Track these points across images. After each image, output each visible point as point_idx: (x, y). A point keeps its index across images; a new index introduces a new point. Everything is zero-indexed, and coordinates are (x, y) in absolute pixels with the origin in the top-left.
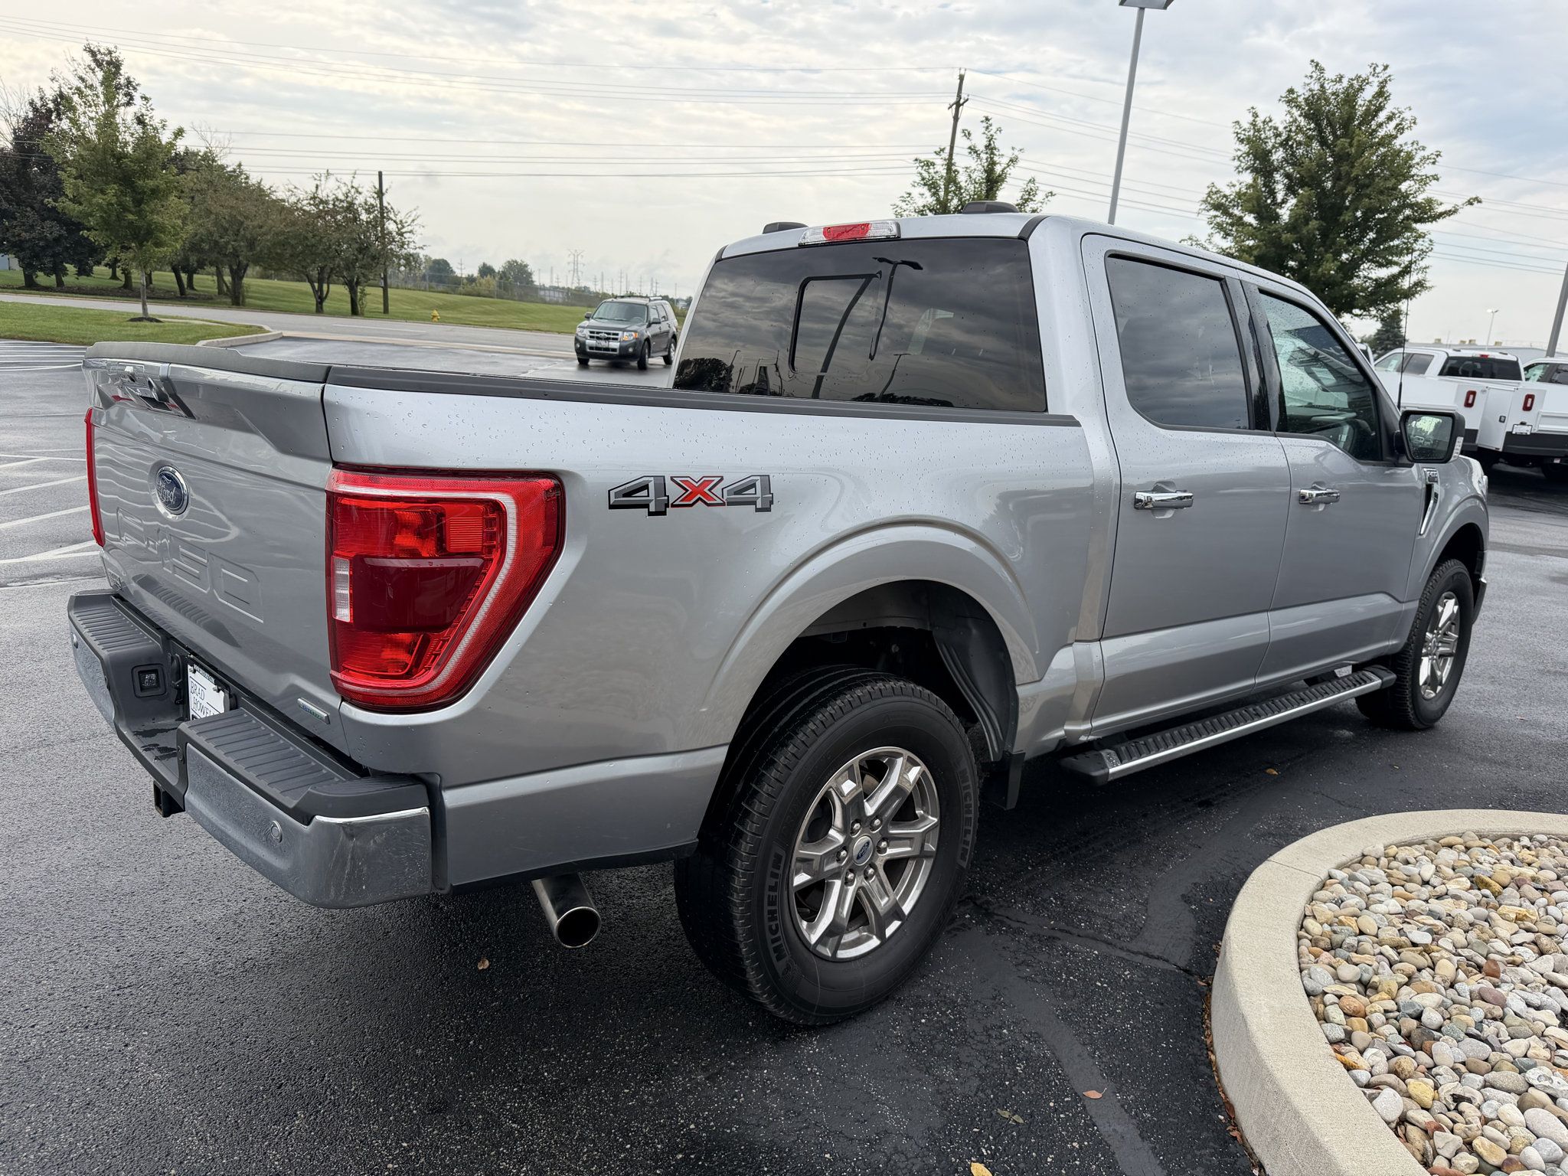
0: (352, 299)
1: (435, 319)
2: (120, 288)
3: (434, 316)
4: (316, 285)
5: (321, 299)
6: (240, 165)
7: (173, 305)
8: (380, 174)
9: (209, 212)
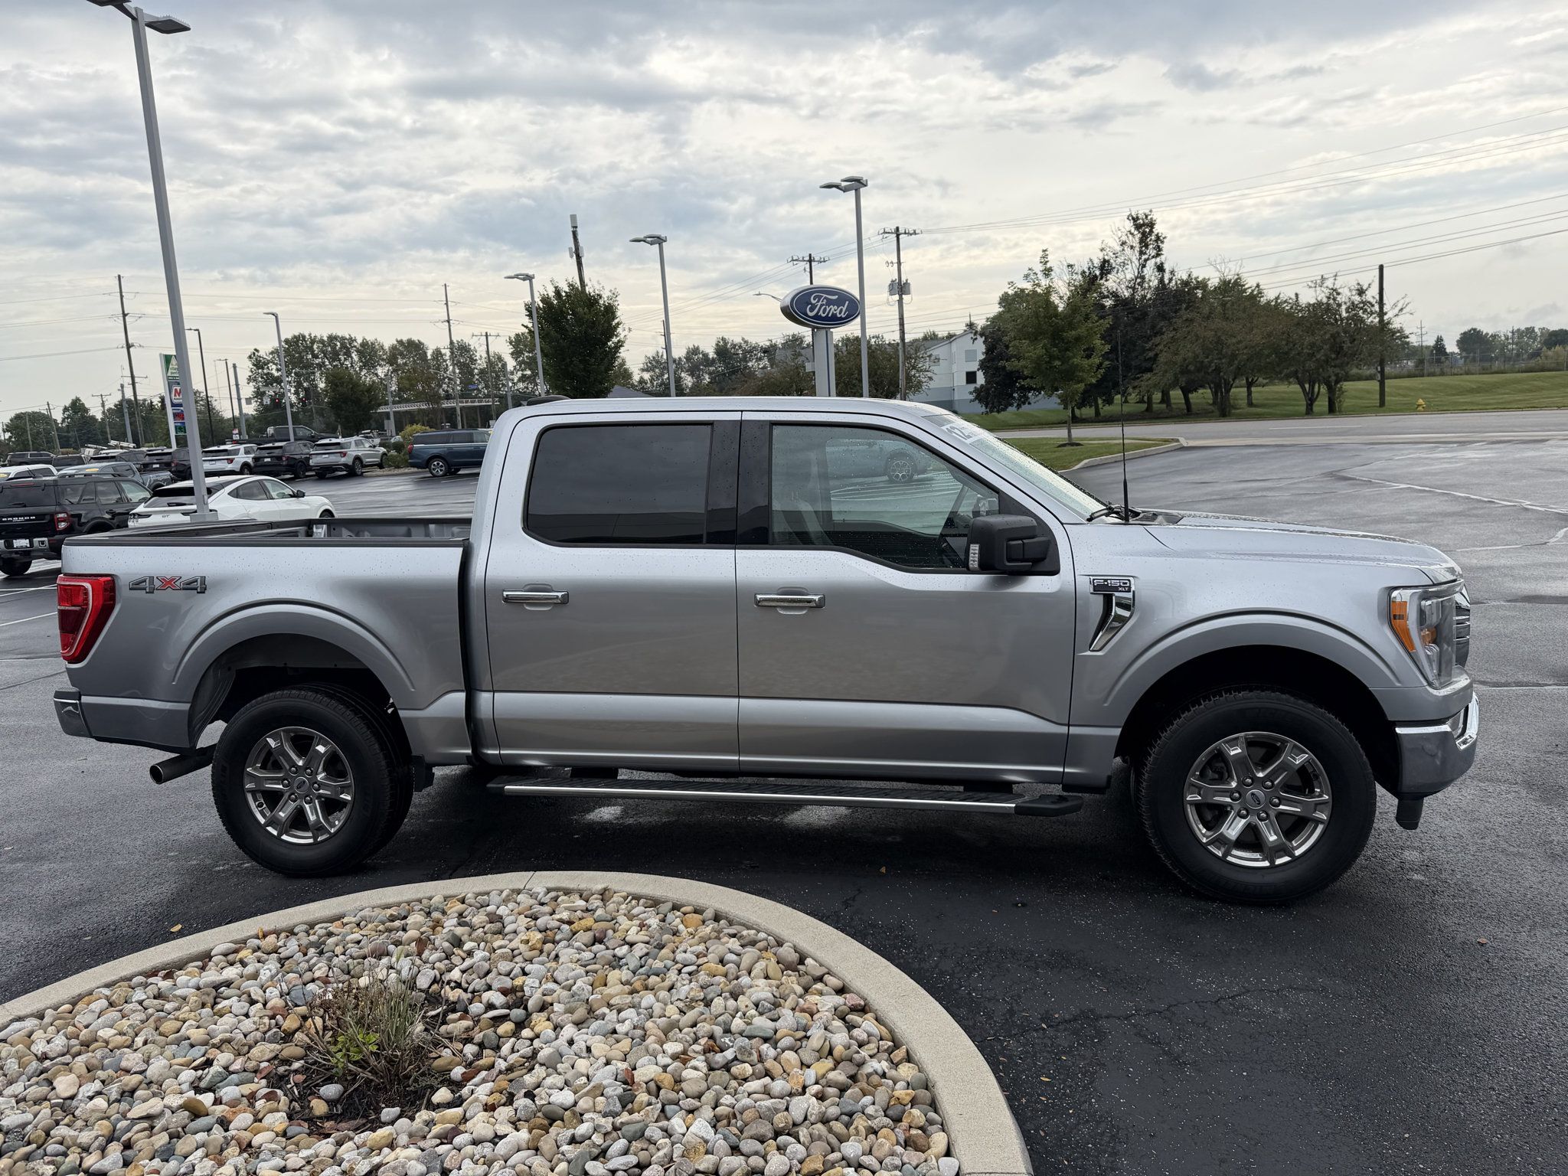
0: (1329, 398)
1: (1420, 408)
2: (1142, 412)
3: (1419, 405)
4: (1307, 386)
5: (1311, 400)
6: (1258, 286)
7: (1175, 423)
8: (1381, 268)
9: (1198, 337)
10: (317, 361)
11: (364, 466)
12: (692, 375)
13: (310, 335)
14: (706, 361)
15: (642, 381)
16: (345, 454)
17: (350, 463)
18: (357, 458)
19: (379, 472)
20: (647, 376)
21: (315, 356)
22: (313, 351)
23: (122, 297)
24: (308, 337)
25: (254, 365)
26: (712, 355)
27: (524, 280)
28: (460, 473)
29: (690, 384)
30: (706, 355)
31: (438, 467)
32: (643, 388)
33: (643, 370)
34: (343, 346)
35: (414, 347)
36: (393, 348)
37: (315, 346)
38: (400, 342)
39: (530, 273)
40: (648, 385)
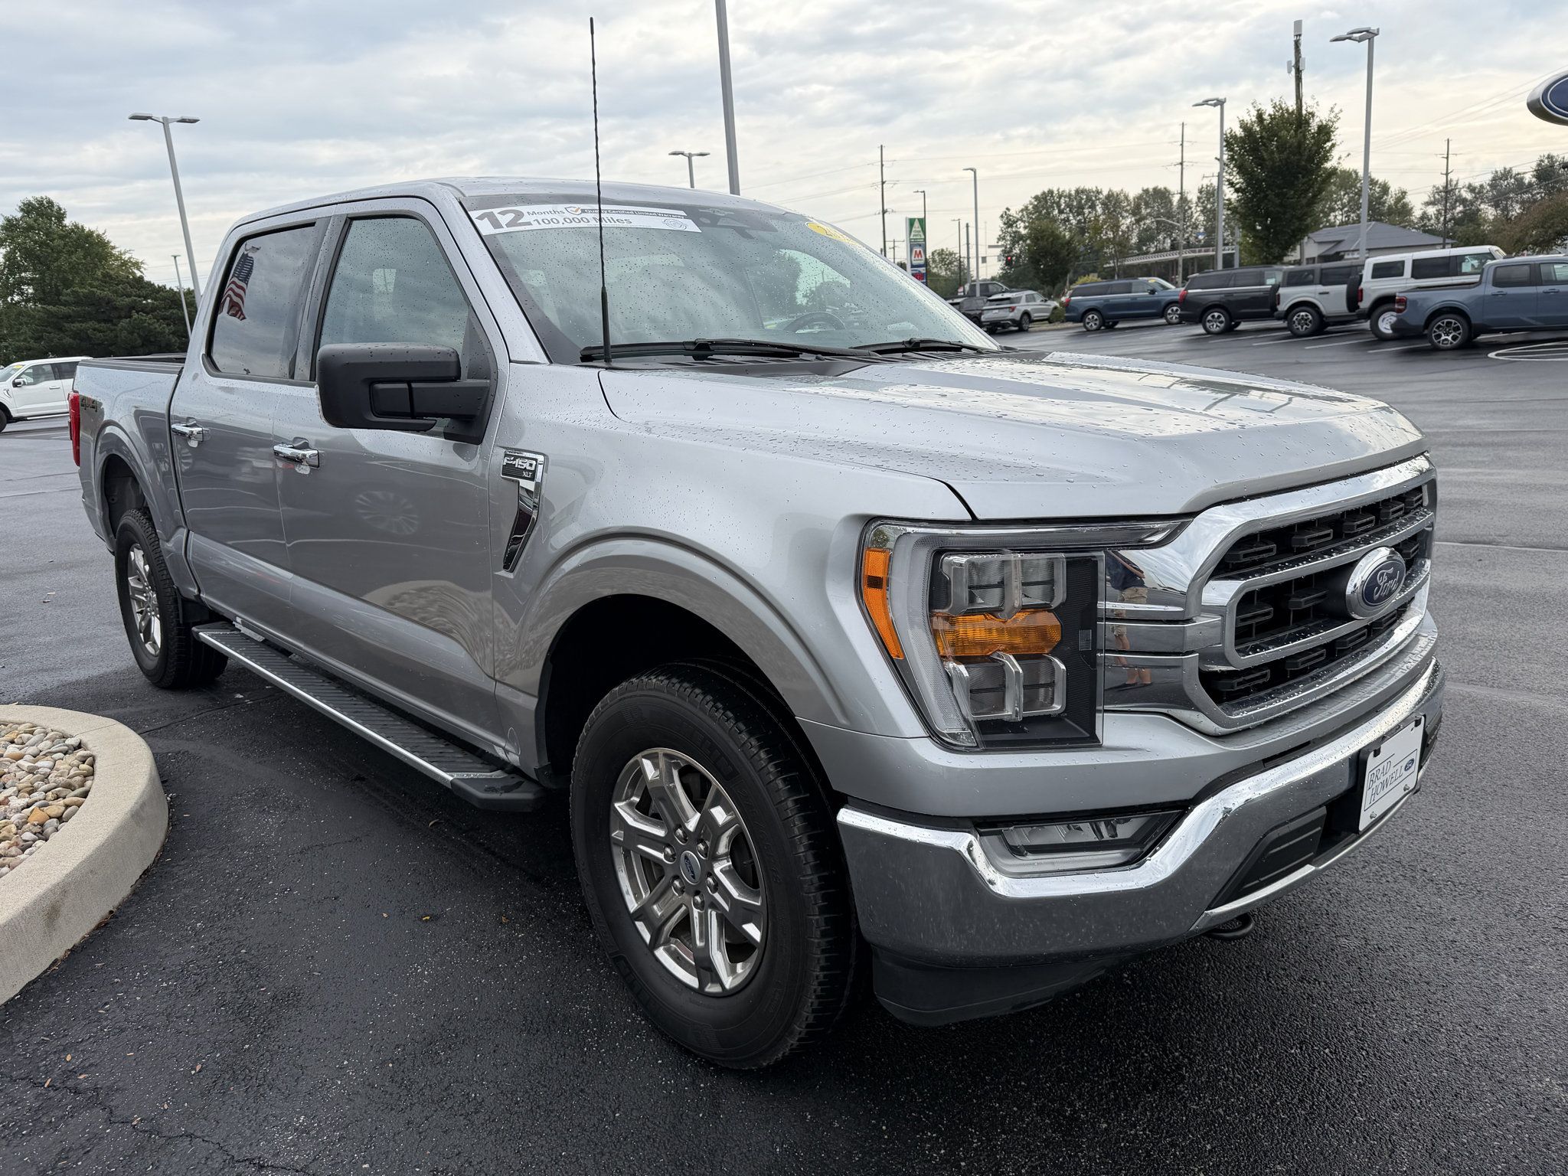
10: (1063, 216)
11: (1032, 321)
12: (1496, 206)
13: (1058, 190)
14: (1520, 186)
15: (1424, 217)
16: (1013, 309)
17: (1018, 318)
18: (1026, 313)
19: (1046, 326)
20: (1431, 211)
21: (1061, 212)
22: (1059, 206)
23: (882, 165)
24: (1056, 192)
25: (1005, 224)
26: (1528, 178)
27: (1215, 105)
28: (1117, 327)
29: (1491, 217)
30: (1519, 181)
31: (1093, 320)
32: (1424, 226)
33: (1428, 204)
34: (1089, 199)
35: (1160, 195)
36: (1140, 198)
37: (1062, 201)
38: (1146, 191)
39: (1221, 97)
40: (1432, 222)
